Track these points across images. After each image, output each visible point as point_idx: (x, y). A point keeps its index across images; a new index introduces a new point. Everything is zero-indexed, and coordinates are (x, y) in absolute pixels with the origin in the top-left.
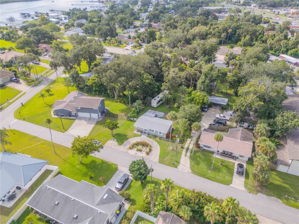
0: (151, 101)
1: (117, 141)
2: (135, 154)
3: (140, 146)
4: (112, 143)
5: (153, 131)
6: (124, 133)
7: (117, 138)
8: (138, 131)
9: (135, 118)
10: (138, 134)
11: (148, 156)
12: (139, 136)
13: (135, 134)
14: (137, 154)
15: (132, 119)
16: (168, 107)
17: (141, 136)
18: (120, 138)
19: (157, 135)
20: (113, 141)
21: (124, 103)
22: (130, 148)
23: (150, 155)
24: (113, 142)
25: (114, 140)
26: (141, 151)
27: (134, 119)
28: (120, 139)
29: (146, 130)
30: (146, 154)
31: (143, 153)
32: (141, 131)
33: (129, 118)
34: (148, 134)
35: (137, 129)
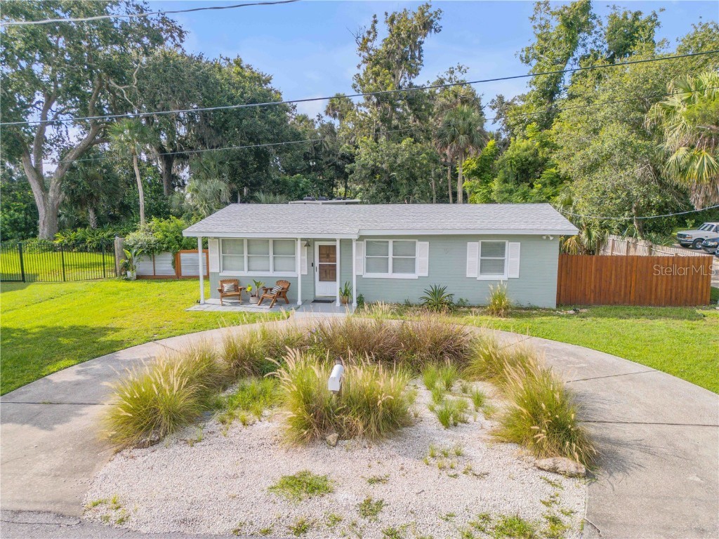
2: (272, 512)
11: (608, 479)
12: (257, 319)
13: (198, 315)
14: (347, 497)
15: (165, 265)
17: (281, 316)
23: (634, 455)
29: (328, 273)
30: (546, 462)
31: (458, 454)
32: (276, 289)
33: (136, 253)
34: (355, 304)
35: (223, 279)
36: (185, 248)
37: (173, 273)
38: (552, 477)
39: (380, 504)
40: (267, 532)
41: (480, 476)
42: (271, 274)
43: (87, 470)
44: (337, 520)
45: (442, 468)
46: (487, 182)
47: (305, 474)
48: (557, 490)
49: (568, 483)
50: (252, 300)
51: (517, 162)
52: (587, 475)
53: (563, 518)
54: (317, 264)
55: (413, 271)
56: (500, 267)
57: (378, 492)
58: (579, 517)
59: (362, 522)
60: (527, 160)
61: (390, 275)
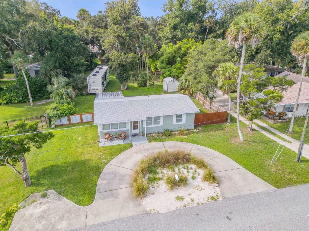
0: (85, 79)
1: (62, 193)
2: (179, 205)
3: (165, 171)
4: (45, 212)
5: (157, 119)
6: (71, 159)
7: (52, 186)
8: (110, 137)
9: (74, 114)
10: (119, 145)
11: (221, 185)
12: (125, 148)
13: (106, 148)
14: (187, 199)
15: (65, 121)
16: (126, 88)
17: (130, 146)
18: (65, 177)
19: (170, 128)
20: (44, 200)
21: (7, 103)
22: (142, 192)
23: (223, 179)
24: (44, 207)
25: (44, 196)
26: (183, 182)
27: (69, 120)
28: (69, 181)
29: (135, 127)
30: (213, 185)
31: (199, 186)
32: (123, 135)
33: (55, 119)
34: (146, 136)
35: (105, 133)
36: (71, 114)
37: (68, 122)
38: (214, 187)
39: (193, 199)
40: (181, 208)
41: (204, 189)
42: (119, 129)
43: (140, 205)
44: (189, 203)
45: (198, 189)
46: (155, 61)
47: (178, 196)
48: (216, 190)
49: (216, 188)
50: (115, 139)
51: (167, 59)
52: (219, 186)
53: (218, 195)
54: (132, 125)
55: (159, 124)
56: (180, 120)
57: (192, 197)
58: (220, 194)
59: (193, 203)
60: (170, 57)
61: (153, 126)
